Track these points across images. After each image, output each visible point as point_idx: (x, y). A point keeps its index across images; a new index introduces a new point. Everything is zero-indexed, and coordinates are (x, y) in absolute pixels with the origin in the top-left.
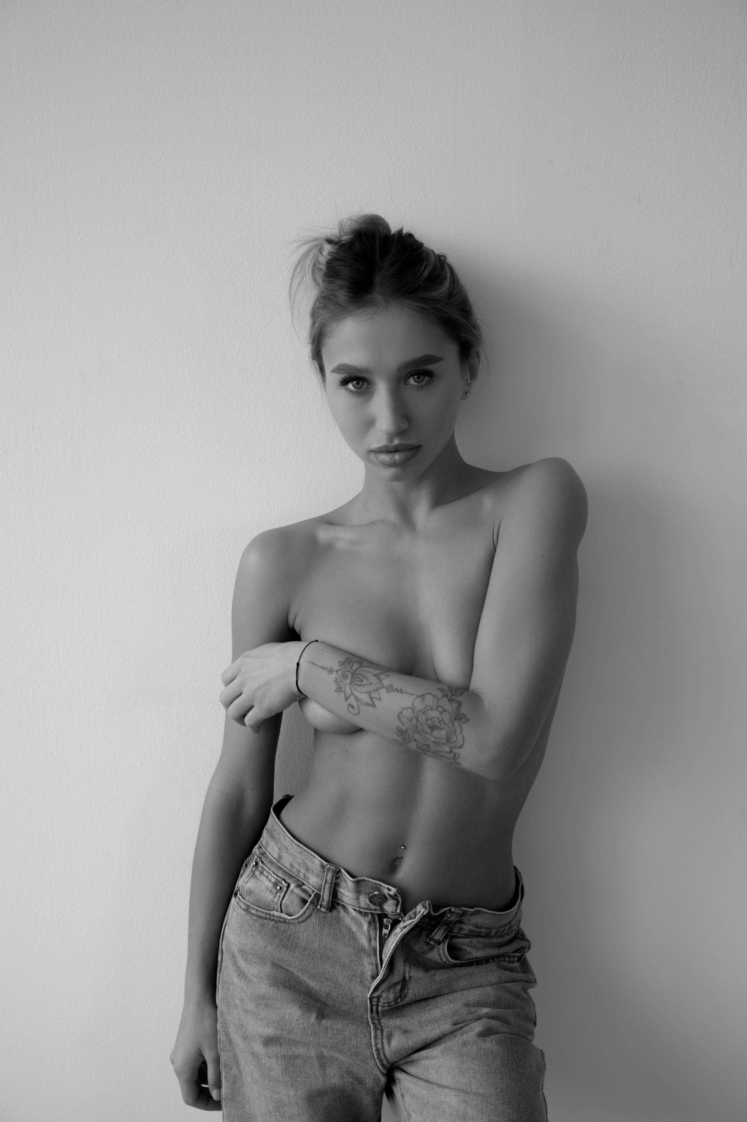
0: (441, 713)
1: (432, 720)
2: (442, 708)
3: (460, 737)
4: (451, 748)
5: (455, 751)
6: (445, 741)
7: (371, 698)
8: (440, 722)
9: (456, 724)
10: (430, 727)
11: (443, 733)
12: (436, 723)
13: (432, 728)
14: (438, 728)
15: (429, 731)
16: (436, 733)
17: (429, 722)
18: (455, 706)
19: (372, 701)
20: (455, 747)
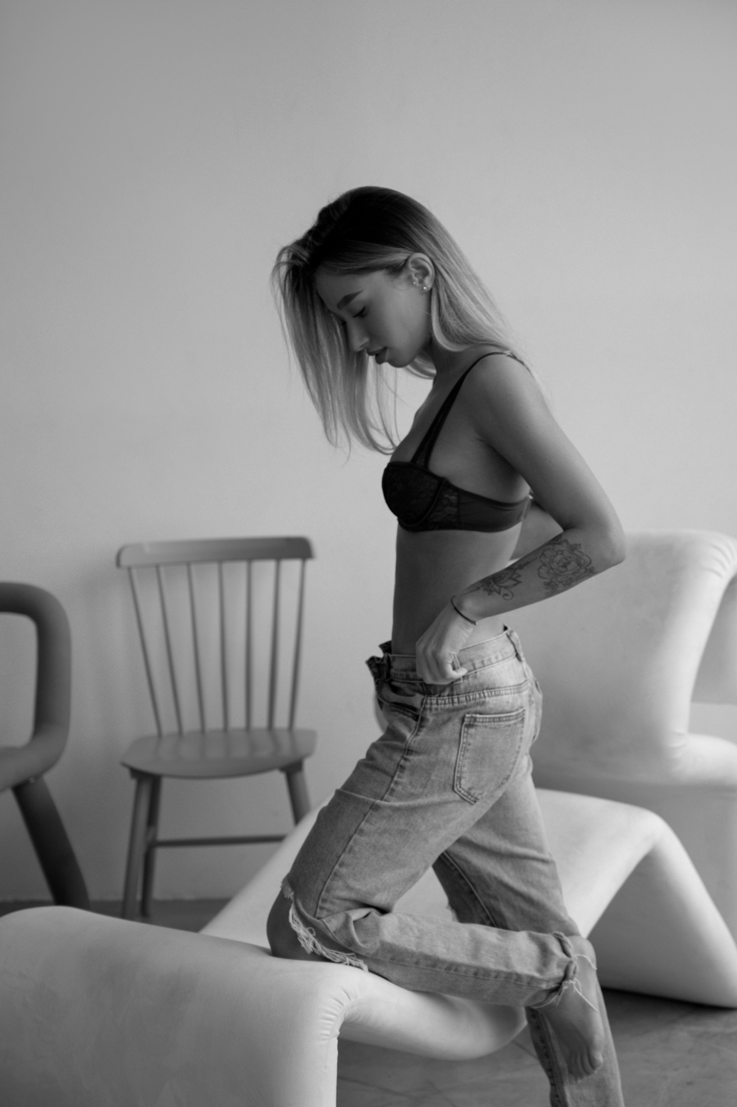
0: (562, 554)
1: (561, 561)
2: (560, 551)
3: (585, 557)
4: (585, 568)
5: (588, 568)
6: (578, 567)
7: (515, 580)
8: (566, 559)
9: (576, 552)
10: (563, 567)
11: (573, 564)
12: (565, 561)
13: (565, 566)
14: (569, 563)
15: (564, 569)
16: (569, 567)
17: (560, 564)
18: (565, 544)
19: (516, 581)
20: (587, 566)
